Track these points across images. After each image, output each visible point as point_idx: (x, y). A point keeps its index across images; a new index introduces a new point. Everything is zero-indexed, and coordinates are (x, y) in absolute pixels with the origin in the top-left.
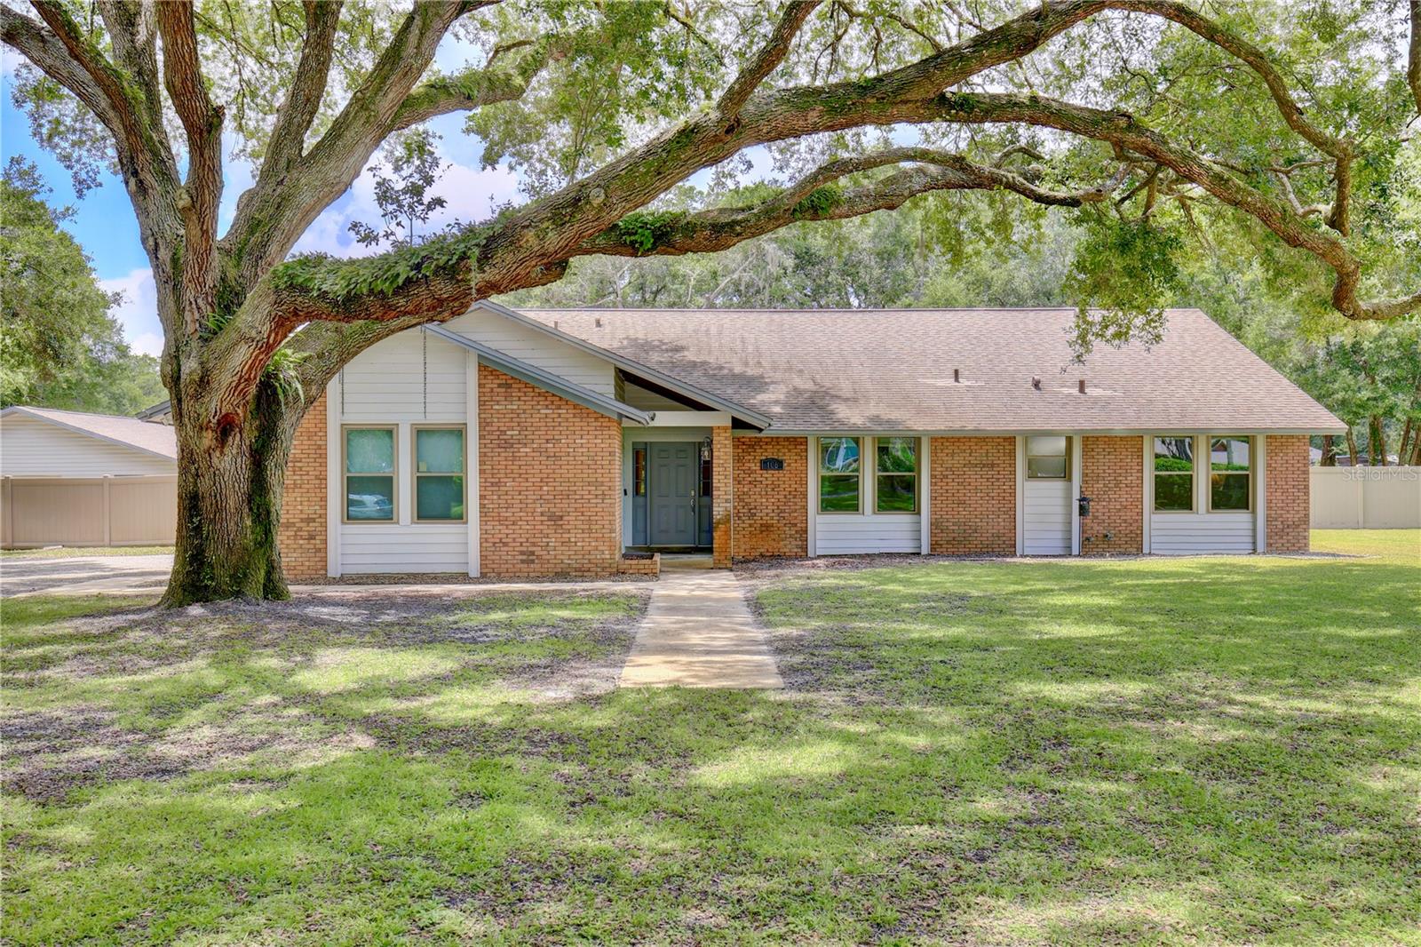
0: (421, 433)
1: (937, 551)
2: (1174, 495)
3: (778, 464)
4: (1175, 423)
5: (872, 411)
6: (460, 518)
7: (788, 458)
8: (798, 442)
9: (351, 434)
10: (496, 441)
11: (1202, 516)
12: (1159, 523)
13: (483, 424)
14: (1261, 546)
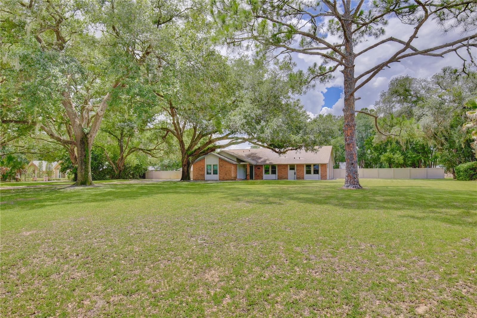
0: (214, 165)
1: (278, 179)
2: (309, 172)
3: (259, 168)
4: (308, 162)
5: (270, 162)
6: (217, 174)
7: (260, 167)
8: (262, 166)
9: (207, 166)
10: (220, 166)
11: (312, 175)
12: (306, 176)
13: (219, 164)
14: (320, 179)
